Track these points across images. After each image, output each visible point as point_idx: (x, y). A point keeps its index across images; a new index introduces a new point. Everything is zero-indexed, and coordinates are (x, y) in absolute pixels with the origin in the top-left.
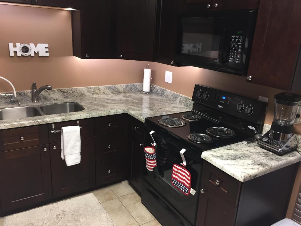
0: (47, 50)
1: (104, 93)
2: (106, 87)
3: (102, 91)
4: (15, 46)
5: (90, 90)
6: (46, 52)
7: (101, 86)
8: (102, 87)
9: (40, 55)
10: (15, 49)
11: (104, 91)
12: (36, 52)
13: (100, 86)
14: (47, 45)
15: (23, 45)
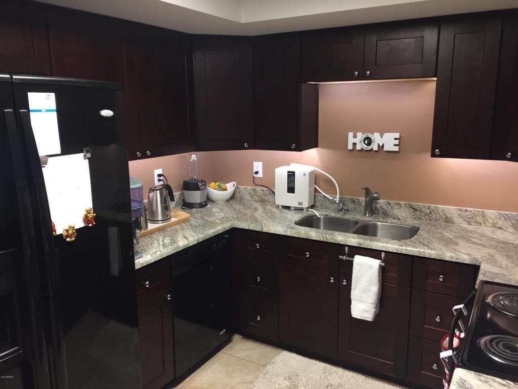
0: (397, 142)
1: (494, 225)
2: (500, 214)
3: (490, 221)
4: (355, 137)
5: (464, 214)
6: (395, 145)
7: (489, 211)
8: (491, 213)
9: (385, 149)
10: (355, 141)
11: (495, 221)
12: (381, 145)
13: (485, 210)
14: (397, 135)
15: (365, 136)
